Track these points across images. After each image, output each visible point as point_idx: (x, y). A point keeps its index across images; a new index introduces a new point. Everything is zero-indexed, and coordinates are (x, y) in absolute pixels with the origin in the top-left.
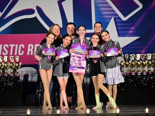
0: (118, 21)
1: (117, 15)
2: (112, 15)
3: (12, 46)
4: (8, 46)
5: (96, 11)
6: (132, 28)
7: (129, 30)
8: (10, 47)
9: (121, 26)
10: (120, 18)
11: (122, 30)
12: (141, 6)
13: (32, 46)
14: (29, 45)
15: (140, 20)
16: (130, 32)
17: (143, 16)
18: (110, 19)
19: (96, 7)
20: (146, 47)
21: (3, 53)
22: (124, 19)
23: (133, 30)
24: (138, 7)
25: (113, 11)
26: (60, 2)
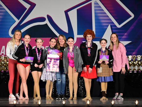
0: (114, 28)
1: (113, 23)
2: (109, 23)
5: (96, 19)
6: (125, 34)
7: (123, 35)
10: (115, 26)
12: (133, 16)
15: (132, 27)
16: (123, 37)
17: (134, 24)
18: (108, 26)
19: (96, 16)
22: (119, 26)
23: (126, 36)
24: (131, 16)
25: (110, 20)
26: (66, 12)
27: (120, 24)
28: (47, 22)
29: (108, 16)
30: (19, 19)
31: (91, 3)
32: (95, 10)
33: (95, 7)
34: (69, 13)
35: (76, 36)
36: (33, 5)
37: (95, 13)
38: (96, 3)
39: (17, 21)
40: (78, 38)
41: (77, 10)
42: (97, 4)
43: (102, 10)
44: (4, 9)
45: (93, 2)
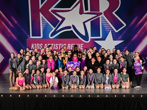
2: (110, 29)
3: (60, 45)
4: (58, 45)
5: (102, 27)
6: (121, 36)
7: (119, 37)
8: (59, 45)
9: (115, 35)
10: (114, 31)
11: (115, 37)
12: (125, 25)
13: (70, 45)
14: (69, 44)
15: (125, 32)
16: (119, 38)
17: (126, 30)
18: (109, 31)
19: (102, 25)
20: (127, 46)
21: (56, 48)
22: (116, 31)
26: (84, 23)
27: (117, 30)
28: (72, 29)
29: (110, 25)
30: (55, 27)
31: (99, 17)
32: (102, 22)
33: (102, 19)
35: (90, 38)
36: (63, 19)
37: (102, 23)
39: (54, 29)
40: (91, 39)
42: (103, 18)
43: (106, 21)
44: (46, 21)
45: (100, 16)
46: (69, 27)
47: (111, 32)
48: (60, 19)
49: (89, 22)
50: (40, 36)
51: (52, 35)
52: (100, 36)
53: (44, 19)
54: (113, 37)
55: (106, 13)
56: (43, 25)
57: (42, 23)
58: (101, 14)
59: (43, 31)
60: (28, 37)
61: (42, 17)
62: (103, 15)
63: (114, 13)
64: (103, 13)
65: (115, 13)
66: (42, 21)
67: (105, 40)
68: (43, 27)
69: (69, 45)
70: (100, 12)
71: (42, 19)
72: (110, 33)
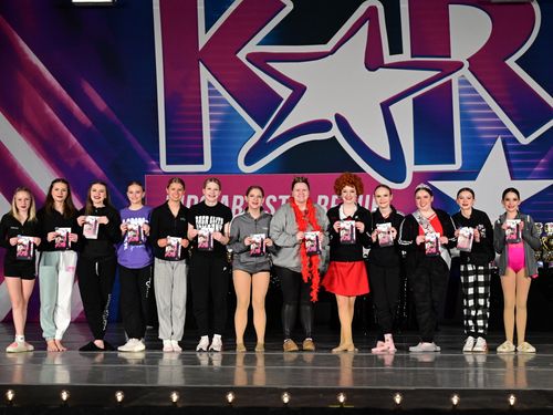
0: (510, 146)
1: (509, 132)
2: (498, 132)
3: (284, 198)
4: (275, 200)
5: (462, 124)
6: (542, 161)
7: (535, 165)
8: (280, 201)
9: (517, 157)
10: (515, 140)
11: (520, 165)
13: (326, 198)
14: (320, 198)
16: (537, 169)
18: (495, 140)
19: (463, 116)
22: (524, 141)
23: (544, 165)
25: (501, 124)
26: (385, 106)
27: (526, 136)
28: (335, 132)
29: (495, 115)
31: (450, 81)
32: (461, 99)
33: (461, 91)
34: (392, 108)
35: (411, 168)
36: (298, 90)
37: (461, 108)
38: (464, 82)
39: (259, 132)
40: (415, 174)
41: (414, 100)
42: (468, 83)
43: (481, 99)
44: (225, 101)
45: (455, 77)
46: (323, 126)
47: (499, 141)
48: (285, 92)
49: (408, 101)
50: (200, 161)
51: (249, 160)
52: (453, 162)
53: (217, 93)
54: (510, 165)
55: (476, 63)
56: (211, 117)
57: (211, 109)
58: (459, 66)
59: (212, 143)
60: (153, 167)
61: (210, 85)
62: (465, 72)
63: (511, 62)
64: (467, 64)
65: (517, 62)
66: (211, 101)
67: (474, 179)
68: (211, 126)
69: (323, 201)
70: (454, 58)
71: (210, 93)
72: (498, 148)
